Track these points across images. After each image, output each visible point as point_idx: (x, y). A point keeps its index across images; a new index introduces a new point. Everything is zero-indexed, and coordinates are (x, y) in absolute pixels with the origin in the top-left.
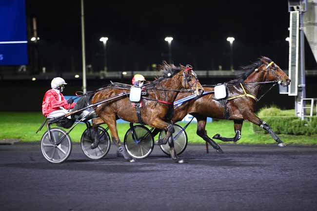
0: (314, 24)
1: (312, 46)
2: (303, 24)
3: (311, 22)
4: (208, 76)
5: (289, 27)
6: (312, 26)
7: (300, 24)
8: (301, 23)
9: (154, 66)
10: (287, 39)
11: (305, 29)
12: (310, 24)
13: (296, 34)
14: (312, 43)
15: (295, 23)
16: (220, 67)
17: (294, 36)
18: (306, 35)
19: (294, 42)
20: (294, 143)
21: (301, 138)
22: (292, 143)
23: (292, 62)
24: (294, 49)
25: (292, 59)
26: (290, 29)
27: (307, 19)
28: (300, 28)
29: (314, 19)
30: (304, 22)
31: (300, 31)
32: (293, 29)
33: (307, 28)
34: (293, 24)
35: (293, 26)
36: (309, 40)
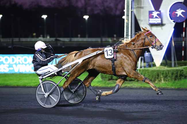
0: (141, 8)
1: (139, 22)
2: (134, 8)
3: (139, 6)
5: (124, 9)
6: (140, 9)
7: (131, 8)
8: (132, 7)
9: (34, 34)
10: (123, 17)
11: (135, 11)
12: (138, 7)
13: (129, 14)
14: (140, 20)
15: (128, 6)
16: (79, 36)
17: (128, 15)
18: (136, 15)
19: (128, 19)
20: (127, 86)
21: (132, 83)
22: (126, 86)
23: (126, 33)
24: (128, 24)
25: (126, 31)
26: (125, 11)
27: (136, 4)
28: (132, 10)
29: (141, 4)
30: (134, 6)
31: (132, 12)
32: (127, 11)
33: (136, 10)
34: (127, 8)
35: (127, 9)
36: (137, 18)
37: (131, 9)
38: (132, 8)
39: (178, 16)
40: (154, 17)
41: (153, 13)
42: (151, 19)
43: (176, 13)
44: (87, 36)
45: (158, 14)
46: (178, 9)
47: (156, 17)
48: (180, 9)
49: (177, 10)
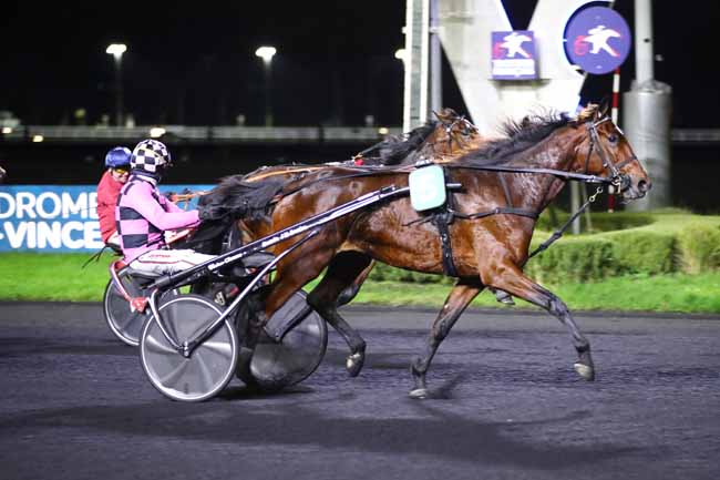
0: (463, 20)
1: (458, 73)
2: (438, 20)
3: (457, 14)
4: (210, 139)
5: (404, 25)
6: (459, 25)
7: (430, 19)
8: (433, 16)
9: (81, 113)
10: (399, 54)
11: (442, 32)
12: (454, 19)
13: (420, 42)
14: (459, 64)
15: (418, 15)
16: (241, 119)
17: (417, 48)
18: (447, 48)
19: (417, 62)
20: (415, 303)
21: (431, 289)
22: (410, 301)
23: (412, 109)
24: (416, 77)
25: (412, 102)
26: (408, 30)
27: (447, 7)
28: (433, 29)
29: (463, 8)
30: (440, 16)
31: (430, 34)
32: (414, 31)
33: (447, 29)
34: (415, 20)
35: (414, 25)
36: (451, 57)
37: (430, 25)
38: (433, 22)
39: (595, 51)
40: (511, 54)
41: (506, 38)
42: (498, 62)
43: (587, 39)
44: (269, 119)
45: (524, 45)
46: (595, 27)
47: (518, 56)
48: (602, 27)
49: (591, 32)
